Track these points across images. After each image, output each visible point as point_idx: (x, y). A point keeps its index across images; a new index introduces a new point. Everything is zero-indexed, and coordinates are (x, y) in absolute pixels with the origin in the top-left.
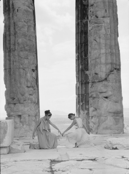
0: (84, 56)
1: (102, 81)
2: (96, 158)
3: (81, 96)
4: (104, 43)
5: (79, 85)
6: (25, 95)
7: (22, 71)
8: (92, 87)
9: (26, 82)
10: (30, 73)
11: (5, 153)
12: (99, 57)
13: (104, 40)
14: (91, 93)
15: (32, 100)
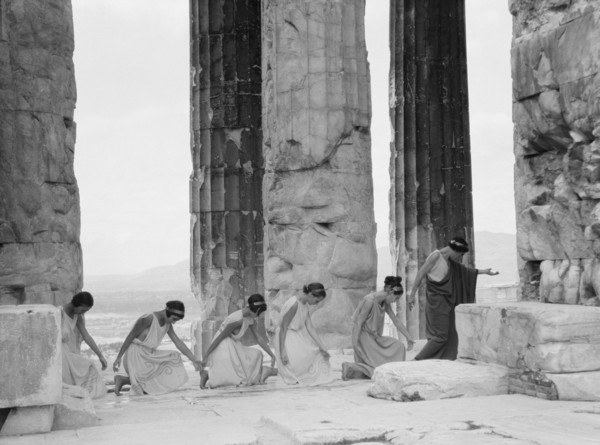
0: (222, 79)
1: (312, 168)
2: (387, 433)
3: (213, 218)
4: (322, 34)
5: (202, 181)
6: (39, 212)
7: (26, 121)
8: (277, 187)
9: (43, 165)
10: (56, 132)
11: (42, 430)
12: (306, 83)
13: (322, 25)
14: (271, 209)
15: (65, 232)
